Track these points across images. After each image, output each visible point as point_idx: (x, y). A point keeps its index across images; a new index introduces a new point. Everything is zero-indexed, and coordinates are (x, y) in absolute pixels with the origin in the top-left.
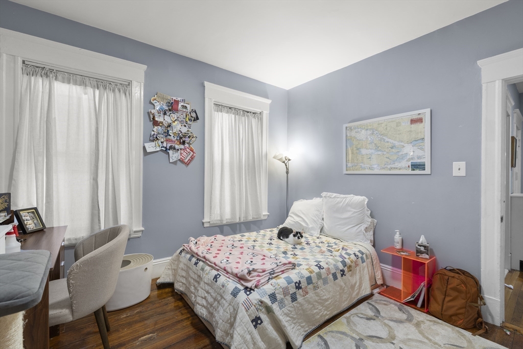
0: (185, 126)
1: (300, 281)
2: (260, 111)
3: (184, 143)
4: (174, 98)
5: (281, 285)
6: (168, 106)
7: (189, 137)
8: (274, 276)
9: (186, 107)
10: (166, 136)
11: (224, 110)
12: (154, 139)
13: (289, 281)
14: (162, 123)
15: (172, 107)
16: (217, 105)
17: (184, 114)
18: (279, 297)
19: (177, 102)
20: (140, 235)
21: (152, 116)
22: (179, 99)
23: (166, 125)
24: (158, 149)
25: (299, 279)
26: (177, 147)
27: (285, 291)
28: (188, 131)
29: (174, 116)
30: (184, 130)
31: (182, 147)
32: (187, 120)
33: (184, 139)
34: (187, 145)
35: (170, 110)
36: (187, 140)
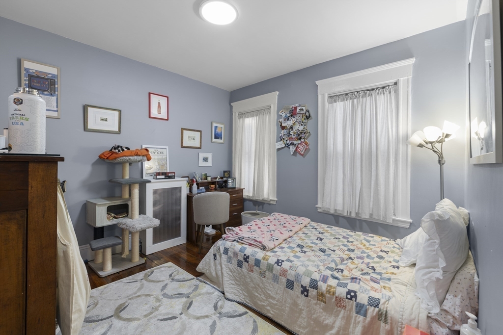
0: (302, 125)
1: (248, 256)
2: (394, 81)
3: (300, 139)
4: (294, 106)
5: (235, 248)
6: (290, 113)
7: (305, 133)
8: (240, 241)
9: (302, 110)
10: (289, 136)
11: (338, 99)
12: (281, 139)
13: (242, 250)
14: (286, 127)
15: (293, 113)
16: (331, 97)
17: (301, 116)
18: (230, 253)
19: (296, 108)
20: (274, 203)
21: (280, 124)
22: (297, 105)
23: (289, 128)
24: (284, 146)
25: (249, 255)
26: (295, 142)
27: (235, 254)
28: (304, 128)
29: (294, 119)
30: (301, 128)
31: (299, 142)
32: (303, 120)
33: (301, 136)
34: (303, 140)
35: (291, 116)
36: (303, 136)
